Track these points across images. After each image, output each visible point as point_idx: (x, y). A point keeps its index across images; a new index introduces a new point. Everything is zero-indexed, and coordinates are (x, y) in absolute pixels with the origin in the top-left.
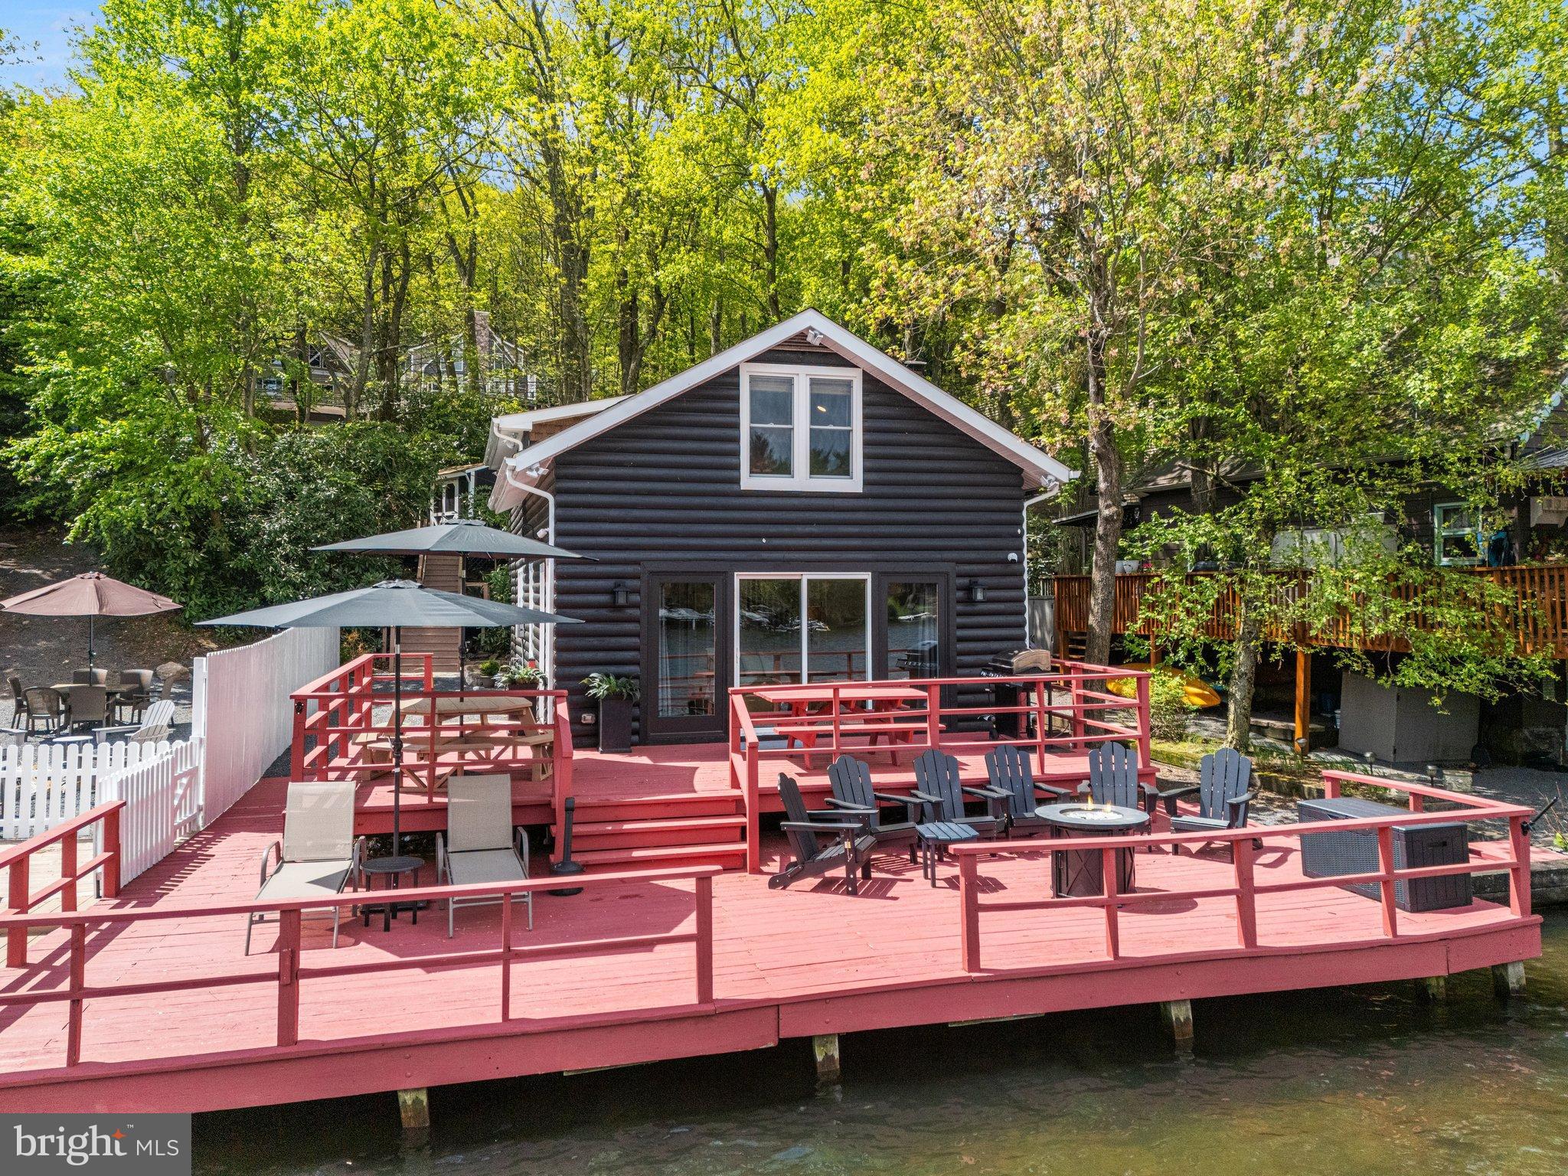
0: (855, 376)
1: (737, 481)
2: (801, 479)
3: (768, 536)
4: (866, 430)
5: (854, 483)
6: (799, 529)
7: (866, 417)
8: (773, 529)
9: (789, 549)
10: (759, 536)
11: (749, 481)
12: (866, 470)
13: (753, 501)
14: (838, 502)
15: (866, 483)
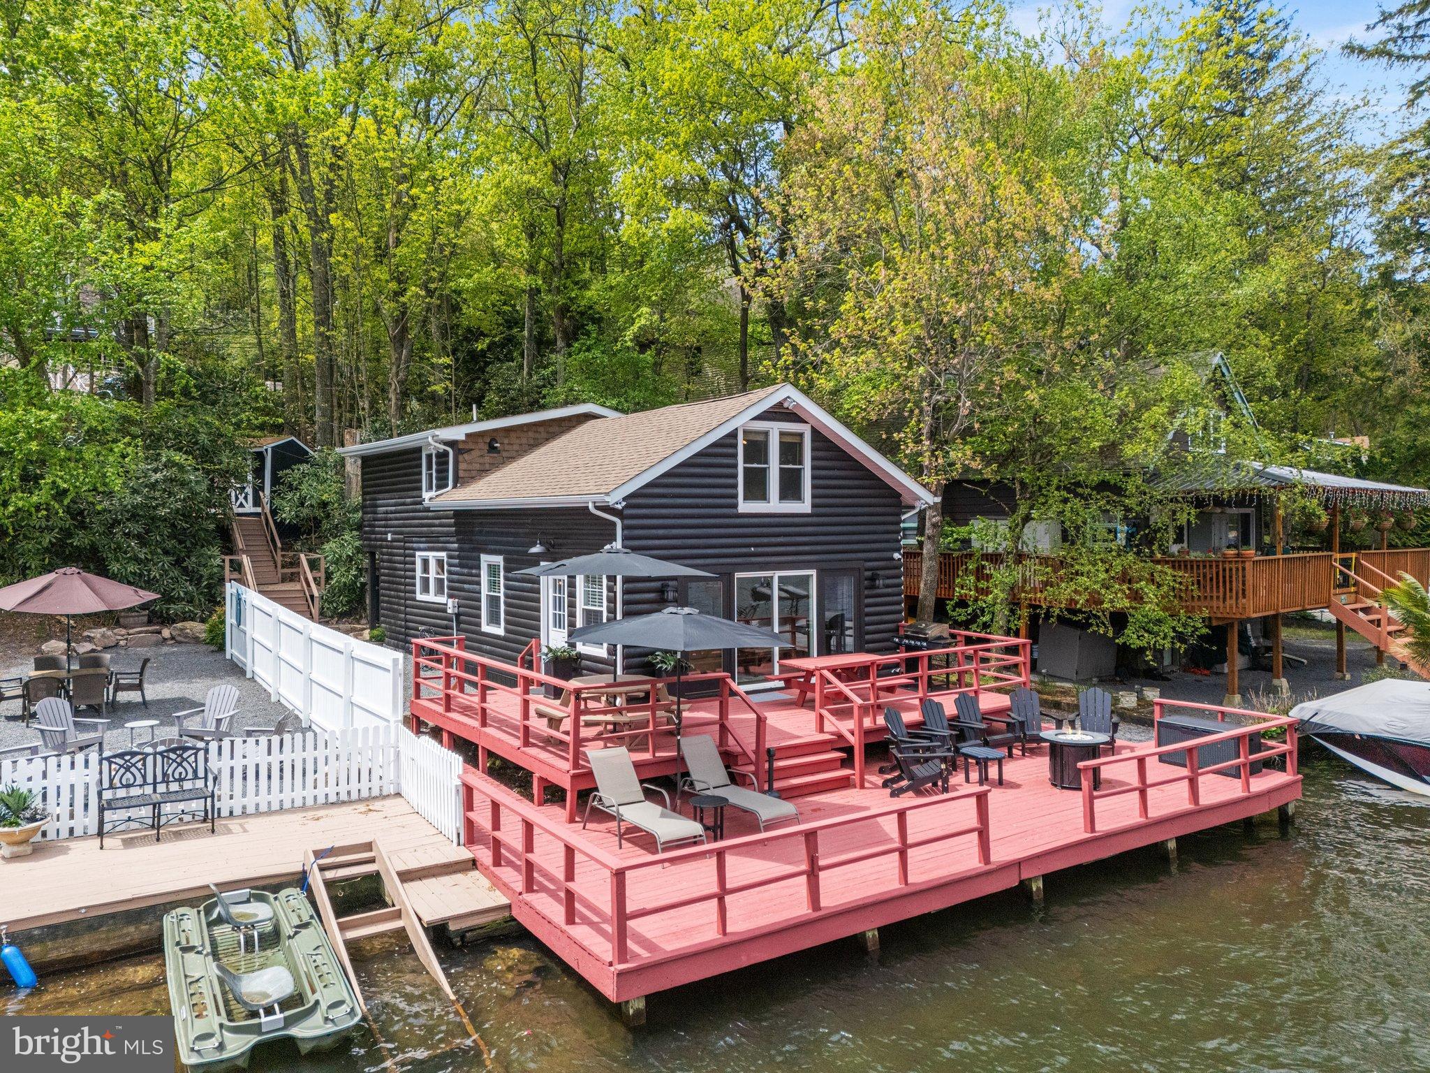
0: (806, 430)
1: (735, 506)
2: (774, 504)
3: (756, 546)
4: (813, 468)
5: (804, 506)
6: (773, 540)
7: (813, 459)
8: (757, 540)
9: (767, 555)
10: (749, 546)
11: (745, 507)
12: (813, 497)
13: (746, 520)
14: (796, 520)
15: (813, 506)
